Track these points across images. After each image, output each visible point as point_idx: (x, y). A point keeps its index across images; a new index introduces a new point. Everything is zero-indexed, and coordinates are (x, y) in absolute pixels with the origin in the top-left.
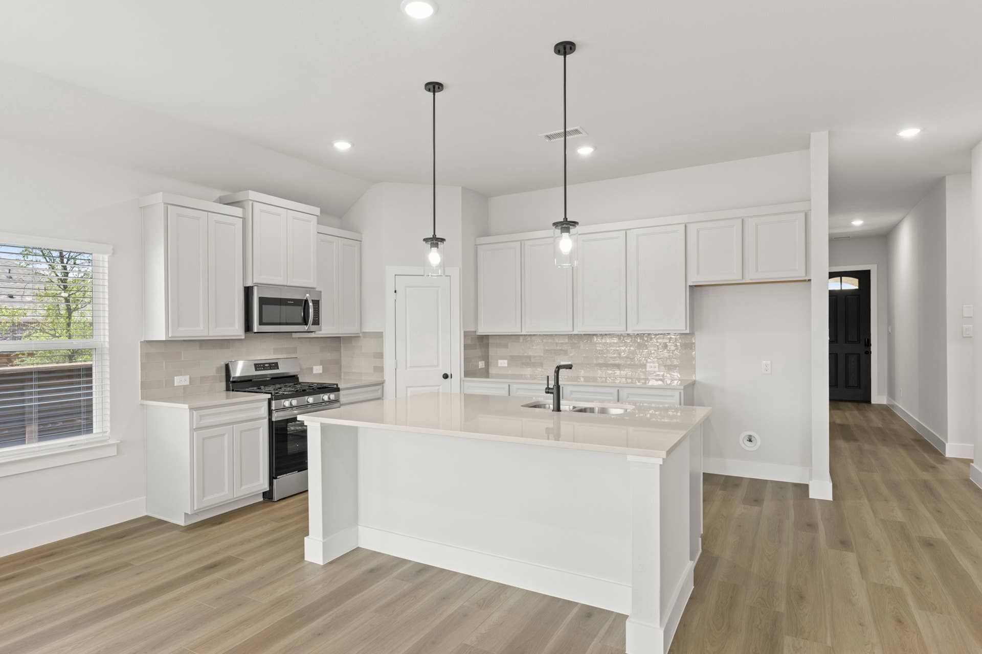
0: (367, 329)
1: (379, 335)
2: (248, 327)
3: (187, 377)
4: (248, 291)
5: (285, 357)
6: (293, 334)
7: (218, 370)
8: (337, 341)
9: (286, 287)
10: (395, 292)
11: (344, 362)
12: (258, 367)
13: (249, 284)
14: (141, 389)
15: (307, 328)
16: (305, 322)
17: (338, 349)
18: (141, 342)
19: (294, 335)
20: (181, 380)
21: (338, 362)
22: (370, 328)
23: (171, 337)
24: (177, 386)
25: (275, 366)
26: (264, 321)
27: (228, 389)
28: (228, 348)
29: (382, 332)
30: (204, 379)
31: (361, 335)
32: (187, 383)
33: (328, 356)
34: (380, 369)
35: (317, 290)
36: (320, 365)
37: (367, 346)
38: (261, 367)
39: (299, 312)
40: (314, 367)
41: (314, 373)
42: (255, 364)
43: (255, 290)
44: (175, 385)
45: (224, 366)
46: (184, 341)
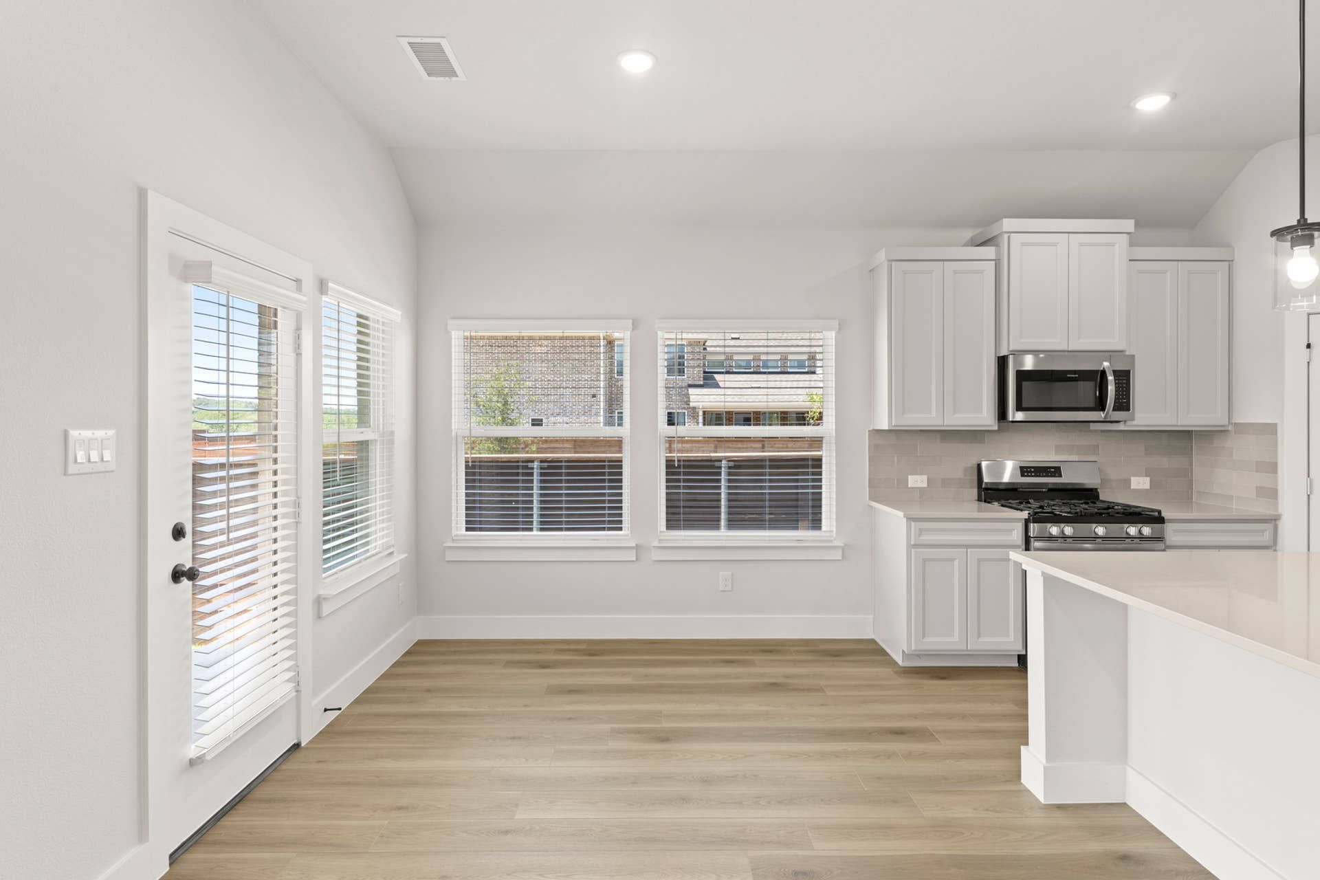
0: (1240, 418)
1: (1270, 430)
2: (1002, 414)
3: (925, 477)
4: (1002, 362)
5: (1077, 460)
6: (1091, 424)
7: (966, 470)
8: (1182, 439)
9: (1066, 353)
10: (1309, 346)
11: (1198, 472)
12: (1025, 471)
13: (1004, 353)
14: (869, 487)
15: (1103, 416)
16: (1100, 405)
17: (1188, 453)
18: (869, 431)
19: (1093, 427)
20: (917, 481)
21: (1186, 474)
22: (1246, 415)
23: (894, 426)
24: (910, 488)
25: (1056, 471)
26: (1024, 405)
27: (979, 499)
28: (982, 441)
29: (1276, 425)
30: (946, 482)
31: (1230, 428)
32: (925, 485)
33: (1164, 462)
34: (1271, 493)
35: (1127, 353)
36: (1146, 476)
37: (1244, 449)
38: (1031, 472)
39: (1087, 390)
40: (1132, 479)
41: (1132, 488)
42: (1021, 467)
43: (1011, 360)
44: (909, 486)
45: (976, 466)
46: (921, 431)
